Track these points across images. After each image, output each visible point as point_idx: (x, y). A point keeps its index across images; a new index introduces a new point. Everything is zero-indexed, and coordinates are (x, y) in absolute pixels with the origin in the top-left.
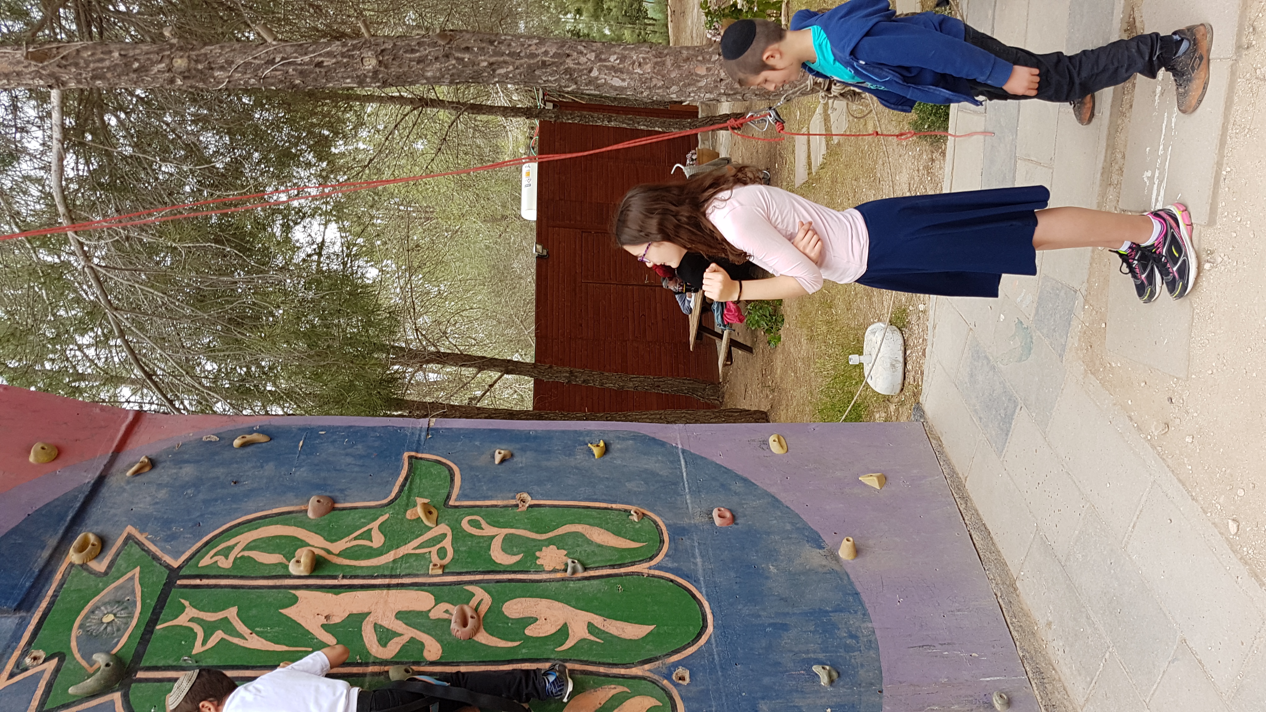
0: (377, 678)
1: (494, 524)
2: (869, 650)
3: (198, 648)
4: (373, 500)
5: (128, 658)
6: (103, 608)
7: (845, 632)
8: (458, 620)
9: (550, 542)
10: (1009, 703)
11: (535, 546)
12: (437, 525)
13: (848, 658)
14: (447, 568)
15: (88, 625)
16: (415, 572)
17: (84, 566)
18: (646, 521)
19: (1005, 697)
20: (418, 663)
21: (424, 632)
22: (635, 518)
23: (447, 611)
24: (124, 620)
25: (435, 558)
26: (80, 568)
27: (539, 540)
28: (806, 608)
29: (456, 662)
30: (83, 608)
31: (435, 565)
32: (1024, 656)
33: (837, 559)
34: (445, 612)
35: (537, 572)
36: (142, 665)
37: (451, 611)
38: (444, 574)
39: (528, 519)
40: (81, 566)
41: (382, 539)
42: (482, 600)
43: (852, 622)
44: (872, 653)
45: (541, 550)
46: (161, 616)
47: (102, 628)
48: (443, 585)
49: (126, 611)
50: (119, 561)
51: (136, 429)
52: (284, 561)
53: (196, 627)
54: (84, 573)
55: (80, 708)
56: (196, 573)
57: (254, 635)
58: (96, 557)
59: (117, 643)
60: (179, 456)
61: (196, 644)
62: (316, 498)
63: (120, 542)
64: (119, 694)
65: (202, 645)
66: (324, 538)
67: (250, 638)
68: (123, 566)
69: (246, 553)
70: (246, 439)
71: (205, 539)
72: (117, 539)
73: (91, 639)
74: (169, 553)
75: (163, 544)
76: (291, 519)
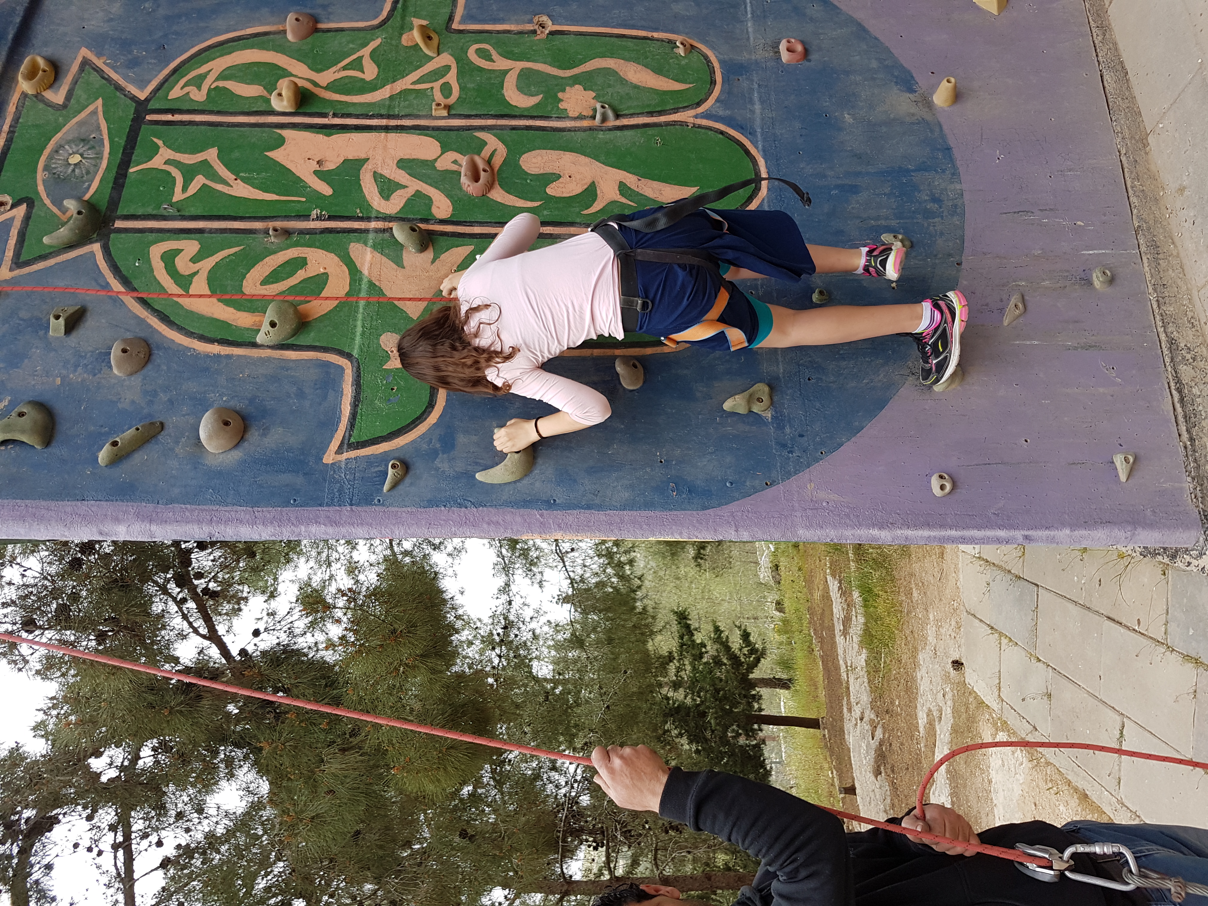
0: (381, 235)
1: (508, 55)
2: (952, 215)
3: (178, 196)
4: (362, 20)
5: (103, 205)
6: (67, 147)
7: (927, 195)
8: (469, 173)
9: (575, 80)
10: (1111, 281)
11: (557, 85)
12: (438, 55)
13: (926, 225)
14: (454, 109)
15: (53, 166)
16: (416, 112)
17: (38, 96)
18: (695, 54)
19: (1109, 274)
20: (426, 221)
21: (431, 185)
22: (681, 51)
23: (455, 162)
24: (93, 162)
25: (438, 96)
26: (34, 99)
27: (562, 78)
28: (884, 166)
29: (470, 222)
30: (45, 146)
31: (438, 105)
32: (1139, 226)
33: (929, 105)
34: (452, 162)
35: (559, 118)
36: (119, 213)
37: (460, 162)
38: (450, 116)
39: (548, 50)
40: (36, 96)
41: (376, 70)
42: (495, 150)
43: (937, 183)
44: (956, 220)
45: (563, 90)
46: (134, 158)
47: (70, 170)
48: (449, 130)
49: (93, 151)
50: (77, 91)
52: (265, 93)
53: (173, 171)
54: (40, 105)
55: (58, 259)
56: (167, 106)
57: (239, 181)
58: (50, 87)
59: (89, 187)
61: (176, 190)
62: (294, 16)
63: (75, 68)
64: (98, 245)
65: (183, 192)
66: (309, 67)
67: (235, 184)
68: (83, 98)
69: (221, 83)
71: (172, 66)
72: (71, 65)
73: (59, 183)
74: (133, 82)
75: (124, 71)
76: (269, 42)
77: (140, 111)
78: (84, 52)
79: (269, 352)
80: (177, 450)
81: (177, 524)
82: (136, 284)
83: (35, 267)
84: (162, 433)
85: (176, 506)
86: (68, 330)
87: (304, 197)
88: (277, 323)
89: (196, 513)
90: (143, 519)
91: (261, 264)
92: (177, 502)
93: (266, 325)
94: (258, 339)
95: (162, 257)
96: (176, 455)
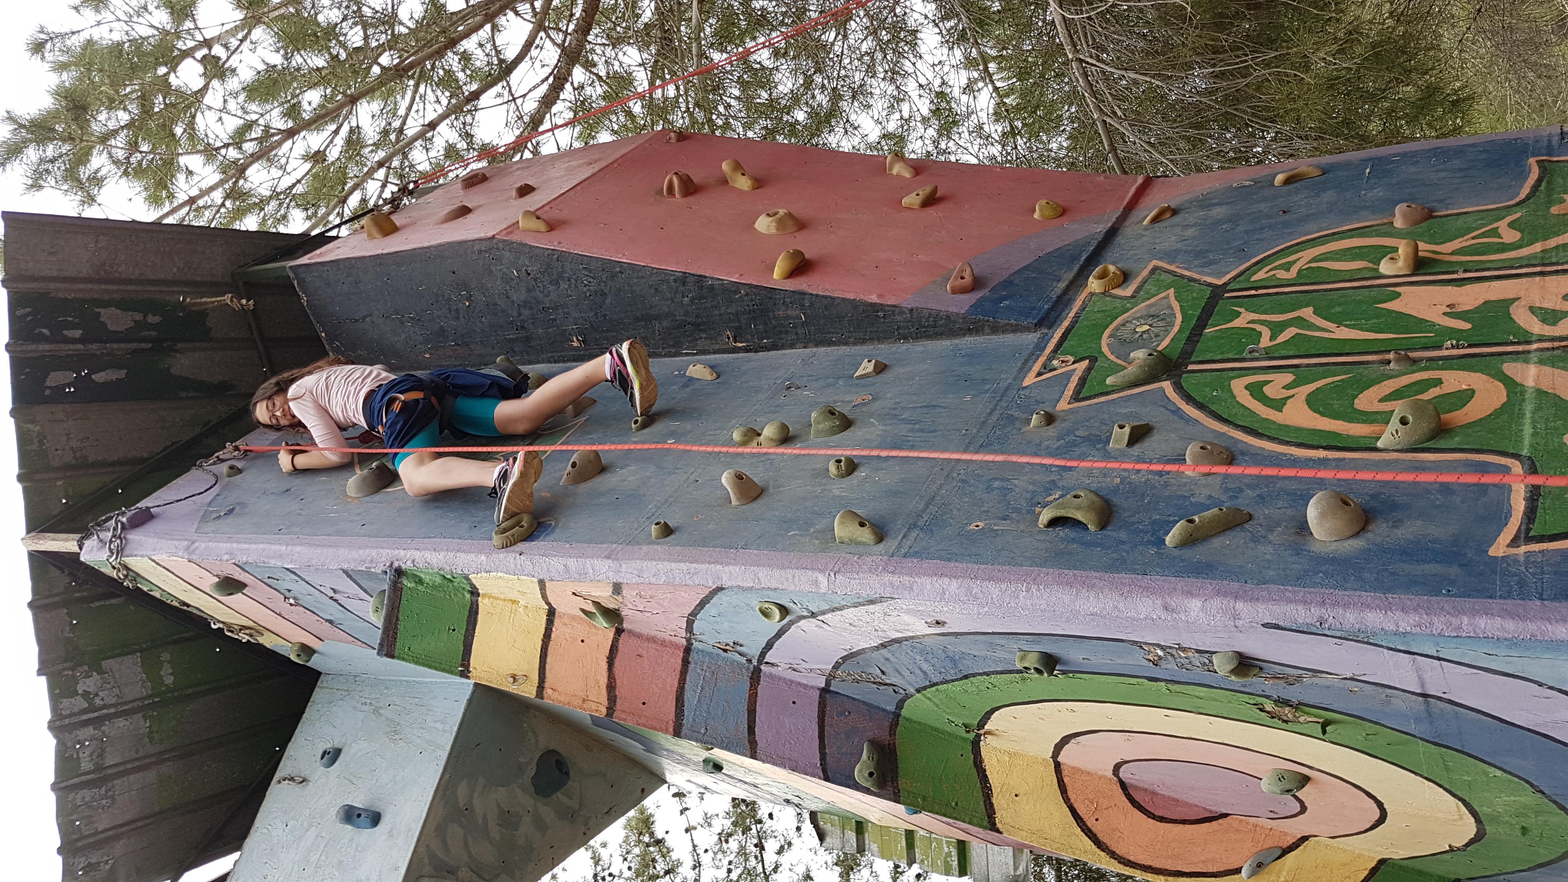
3: (1265, 344)
4: (1491, 204)
5: (1175, 355)
6: (1134, 322)
15: (1119, 334)
17: (1106, 292)
24: (1163, 329)
30: (1111, 323)
36: (1192, 359)
40: (1103, 294)
41: (1520, 235)
46: (1210, 322)
47: (1138, 335)
49: (1164, 321)
50: (1147, 286)
51: (1148, 191)
52: (1371, 265)
53: (1258, 327)
54: (1108, 299)
55: (1122, 394)
56: (1249, 286)
57: (1342, 328)
58: (1119, 286)
59: (1158, 345)
60: (1205, 202)
61: (1262, 340)
62: (1404, 205)
63: (1145, 273)
64: (1168, 382)
65: (1270, 340)
66: (1426, 242)
67: (1337, 331)
68: (1153, 290)
69: (1314, 265)
70: (1291, 173)
71: (1254, 260)
72: (1141, 272)
73: (1124, 345)
74: (1209, 275)
75: (1200, 269)
76: (1371, 232)
77: (1217, 292)
78: (1155, 263)
79: (1395, 455)
80: (1271, 537)
81: (1273, 603)
82: (1214, 408)
83: (1096, 401)
84: (1250, 522)
85: (1272, 587)
86: (1132, 441)
87: (1431, 332)
88: (1410, 418)
89: (1301, 594)
90: (1225, 594)
91: (1377, 386)
92: (1273, 582)
93: (1394, 423)
94: (1379, 444)
95: (1246, 387)
96: (1270, 542)
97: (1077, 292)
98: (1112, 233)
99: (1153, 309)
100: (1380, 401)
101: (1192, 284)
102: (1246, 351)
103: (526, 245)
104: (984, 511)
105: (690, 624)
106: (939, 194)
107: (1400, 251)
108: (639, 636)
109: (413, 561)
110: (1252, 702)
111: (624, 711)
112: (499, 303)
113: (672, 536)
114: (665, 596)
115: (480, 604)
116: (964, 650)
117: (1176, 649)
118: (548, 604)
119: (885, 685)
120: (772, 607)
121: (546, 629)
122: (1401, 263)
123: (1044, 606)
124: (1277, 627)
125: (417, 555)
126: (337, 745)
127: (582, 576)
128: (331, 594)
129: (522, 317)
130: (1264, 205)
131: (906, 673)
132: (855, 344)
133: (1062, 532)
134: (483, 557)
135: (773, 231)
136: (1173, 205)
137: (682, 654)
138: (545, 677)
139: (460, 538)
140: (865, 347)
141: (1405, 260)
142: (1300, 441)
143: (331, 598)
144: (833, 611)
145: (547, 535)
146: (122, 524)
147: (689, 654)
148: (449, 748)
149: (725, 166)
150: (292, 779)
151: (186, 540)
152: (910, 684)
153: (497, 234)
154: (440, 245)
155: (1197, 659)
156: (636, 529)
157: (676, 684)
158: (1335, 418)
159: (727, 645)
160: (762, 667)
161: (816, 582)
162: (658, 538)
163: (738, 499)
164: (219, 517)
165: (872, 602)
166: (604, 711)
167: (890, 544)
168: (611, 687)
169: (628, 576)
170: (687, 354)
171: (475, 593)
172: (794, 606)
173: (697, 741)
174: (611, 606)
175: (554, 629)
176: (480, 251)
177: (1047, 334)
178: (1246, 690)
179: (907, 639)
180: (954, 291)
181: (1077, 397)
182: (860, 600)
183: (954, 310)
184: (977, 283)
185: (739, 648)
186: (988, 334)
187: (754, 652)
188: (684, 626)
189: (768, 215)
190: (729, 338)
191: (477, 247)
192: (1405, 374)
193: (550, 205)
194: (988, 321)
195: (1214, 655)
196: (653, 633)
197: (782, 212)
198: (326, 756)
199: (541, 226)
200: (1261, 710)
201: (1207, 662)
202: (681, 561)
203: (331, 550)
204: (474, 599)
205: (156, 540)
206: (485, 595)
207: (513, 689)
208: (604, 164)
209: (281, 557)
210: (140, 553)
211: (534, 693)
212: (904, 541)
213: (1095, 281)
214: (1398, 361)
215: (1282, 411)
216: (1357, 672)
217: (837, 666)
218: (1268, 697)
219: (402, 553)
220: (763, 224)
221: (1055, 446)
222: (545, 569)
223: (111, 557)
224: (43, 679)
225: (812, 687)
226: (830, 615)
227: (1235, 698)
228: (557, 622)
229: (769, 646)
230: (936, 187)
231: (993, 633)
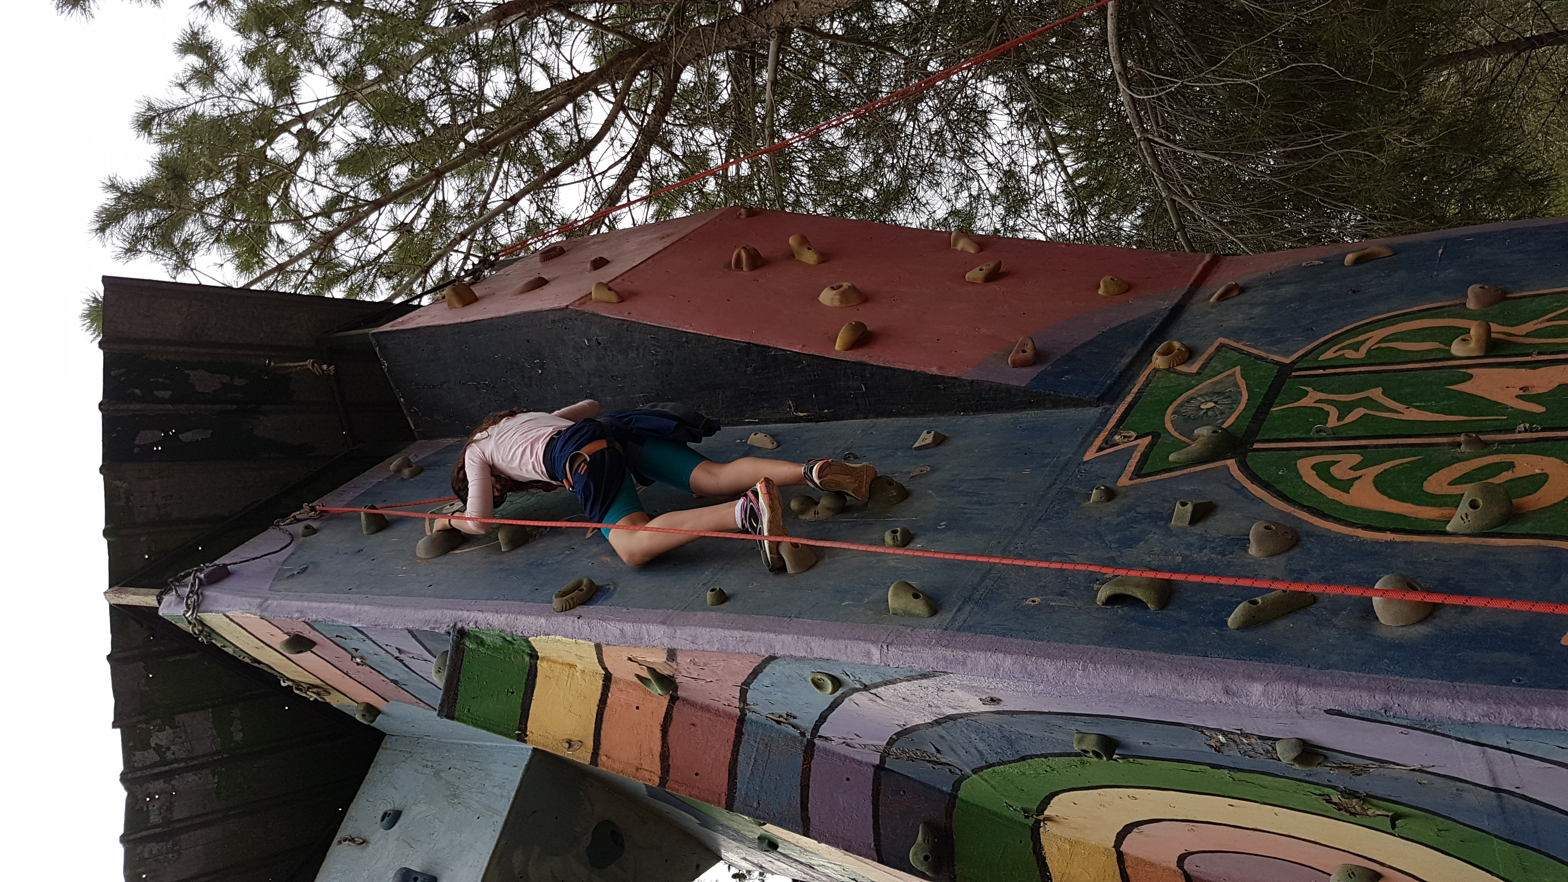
3: (1332, 424)
5: (1240, 434)
6: (1199, 399)
15: (1183, 411)
17: (1171, 369)
24: (1229, 406)
26: (1166, 372)
30: (1175, 400)
36: (1257, 438)
40: (1167, 370)
46: (1276, 401)
47: (1202, 412)
49: (1229, 399)
50: (1213, 363)
51: (1215, 269)
52: (1442, 346)
53: (1326, 407)
54: (1172, 375)
55: (1185, 471)
56: (1316, 365)
57: (1412, 409)
58: (1184, 363)
59: (1223, 423)
60: (1273, 281)
61: (1329, 420)
62: (1477, 286)
63: (1211, 350)
64: (1233, 460)
65: (1339, 419)
66: (1499, 324)
67: (1406, 412)
68: (1219, 367)
69: (1383, 345)
70: (1362, 252)
71: (1322, 339)
72: (1206, 349)
73: (1188, 422)
74: (1276, 353)
75: (1267, 348)
76: (1442, 313)
77: (1285, 371)
78: (1221, 340)
79: (1465, 540)
80: (1335, 621)
81: (1336, 688)
82: (1279, 487)
83: (1158, 477)
84: (1314, 606)
85: (1335, 672)
86: (1194, 521)
87: (1504, 415)
88: (1481, 502)
89: (1365, 680)
90: (1287, 680)
91: (1447, 469)
92: (1337, 668)
93: (1464, 507)
94: (1449, 528)
95: (1313, 467)
96: (1334, 626)
97: (1141, 368)
98: (1178, 310)
99: (1218, 387)
100: (1449, 484)
101: (1259, 362)
102: (1313, 431)
103: (597, 315)
104: (1041, 587)
105: (743, 693)
106: (1002, 269)
107: (1472, 332)
108: (693, 704)
109: (476, 622)
110: (1318, 792)
111: (676, 781)
112: (570, 371)
113: (727, 604)
114: (718, 663)
115: (539, 667)
116: (1020, 730)
117: (1238, 734)
118: (605, 668)
119: (941, 764)
120: (826, 679)
121: (602, 694)
122: (1472, 345)
123: (1101, 686)
124: (1340, 713)
125: (480, 616)
126: (398, 808)
127: (638, 641)
128: (397, 654)
129: (591, 385)
130: (1333, 284)
131: (962, 752)
132: (915, 415)
133: (1120, 610)
134: (543, 620)
135: (837, 303)
136: (1241, 282)
137: (735, 725)
138: (599, 743)
139: (522, 600)
140: (925, 419)
141: (1477, 341)
142: (1367, 523)
143: (397, 658)
144: (886, 684)
145: (606, 599)
146: (200, 580)
147: (742, 725)
148: (505, 813)
149: (791, 241)
150: (352, 840)
151: (260, 597)
152: (966, 763)
153: (571, 305)
154: (516, 315)
155: (1260, 746)
156: (692, 596)
157: (729, 756)
158: (1402, 501)
159: (780, 716)
160: (816, 741)
161: (868, 654)
162: (713, 604)
163: (794, 568)
164: (292, 576)
165: (924, 676)
166: (657, 780)
167: (945, 617)
168: (665, 756)
169: (683, 642)
170: (749, 423)
171: (534, 655)
172: (846, 678)
173: (748, 815)
174: (666, 672)
175: (610, 695)
176: (554, 321)
177: (1109, 409)
178: (1311, 779)
179: (962, 716)
180: (1015, 365)
181: (1138, 473)
182: (913, 674)
183: (1015, 383)
184: (1039, 357)
185: (792, 720)
186: (1049, 408)
187: (807, 722)
188: (738, 695)
189: (833, 288)
190: (790, 408)
191: (551, 317)
192: (1476, 457)
193: (622, 278)
194: (1049, 395)
195: (1277, 742)
196: (707, 702)
197: (846, 285)
198: (387, 818)
199: (612, 297)
200: (1327, 801)
201: (1270, 749)
202: (734, 628)
203: (397, 610)
204: (533, 662)
205: (231, 597)
206: (543, 658)
207: (568, 754)
208: (674, 238)
209: (350, 616)
210: (215, 609)
211: (589, 759)
212: (959, 614)
213: (1159, 357)
214: (1469, 443)
215: (1348, 493)
216: (1426, 763)
217: (891, 742)
218: (1334, 788)
219: (466, 614)
220: (827, 297)
221: (1115, 522)
222: (602, 633)
223: (187, 612)
224: (118, 731)
225: (867, 764)
226: (883, 688)
227: (1299, 788)
228: (613, 688)
229: (823, 718)
230: (1000, 262)
231: (1050, 713)
